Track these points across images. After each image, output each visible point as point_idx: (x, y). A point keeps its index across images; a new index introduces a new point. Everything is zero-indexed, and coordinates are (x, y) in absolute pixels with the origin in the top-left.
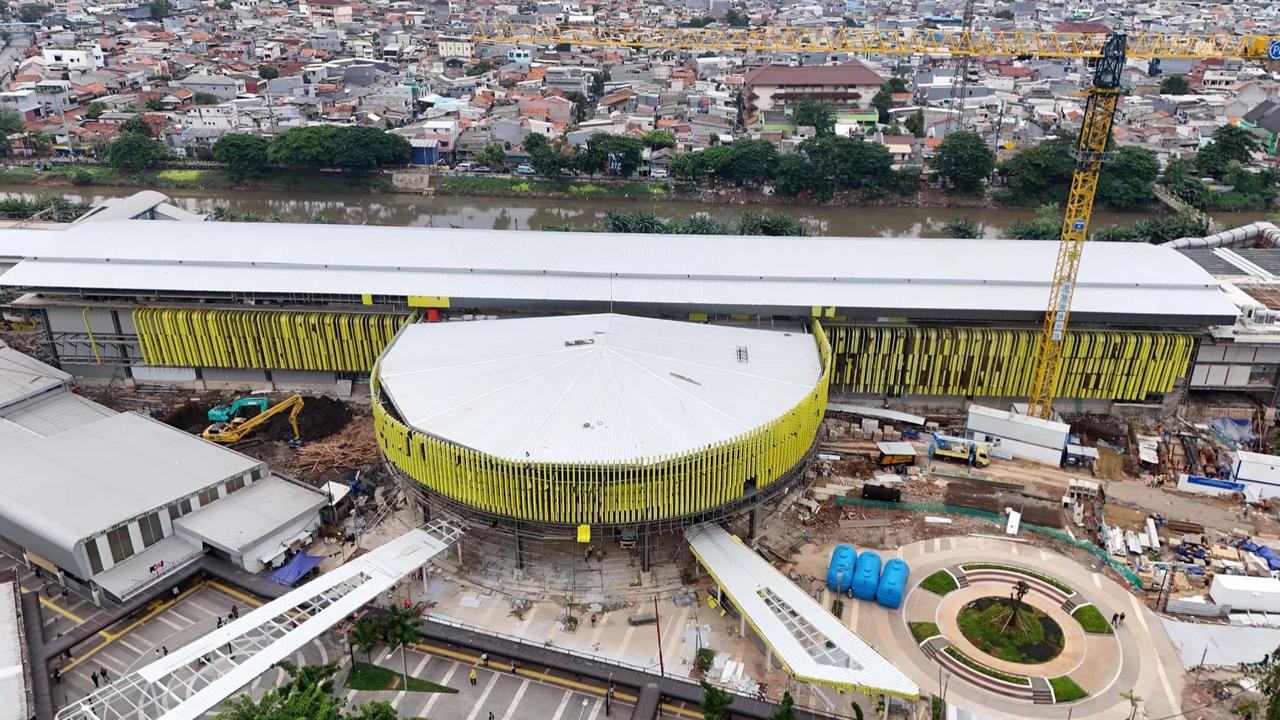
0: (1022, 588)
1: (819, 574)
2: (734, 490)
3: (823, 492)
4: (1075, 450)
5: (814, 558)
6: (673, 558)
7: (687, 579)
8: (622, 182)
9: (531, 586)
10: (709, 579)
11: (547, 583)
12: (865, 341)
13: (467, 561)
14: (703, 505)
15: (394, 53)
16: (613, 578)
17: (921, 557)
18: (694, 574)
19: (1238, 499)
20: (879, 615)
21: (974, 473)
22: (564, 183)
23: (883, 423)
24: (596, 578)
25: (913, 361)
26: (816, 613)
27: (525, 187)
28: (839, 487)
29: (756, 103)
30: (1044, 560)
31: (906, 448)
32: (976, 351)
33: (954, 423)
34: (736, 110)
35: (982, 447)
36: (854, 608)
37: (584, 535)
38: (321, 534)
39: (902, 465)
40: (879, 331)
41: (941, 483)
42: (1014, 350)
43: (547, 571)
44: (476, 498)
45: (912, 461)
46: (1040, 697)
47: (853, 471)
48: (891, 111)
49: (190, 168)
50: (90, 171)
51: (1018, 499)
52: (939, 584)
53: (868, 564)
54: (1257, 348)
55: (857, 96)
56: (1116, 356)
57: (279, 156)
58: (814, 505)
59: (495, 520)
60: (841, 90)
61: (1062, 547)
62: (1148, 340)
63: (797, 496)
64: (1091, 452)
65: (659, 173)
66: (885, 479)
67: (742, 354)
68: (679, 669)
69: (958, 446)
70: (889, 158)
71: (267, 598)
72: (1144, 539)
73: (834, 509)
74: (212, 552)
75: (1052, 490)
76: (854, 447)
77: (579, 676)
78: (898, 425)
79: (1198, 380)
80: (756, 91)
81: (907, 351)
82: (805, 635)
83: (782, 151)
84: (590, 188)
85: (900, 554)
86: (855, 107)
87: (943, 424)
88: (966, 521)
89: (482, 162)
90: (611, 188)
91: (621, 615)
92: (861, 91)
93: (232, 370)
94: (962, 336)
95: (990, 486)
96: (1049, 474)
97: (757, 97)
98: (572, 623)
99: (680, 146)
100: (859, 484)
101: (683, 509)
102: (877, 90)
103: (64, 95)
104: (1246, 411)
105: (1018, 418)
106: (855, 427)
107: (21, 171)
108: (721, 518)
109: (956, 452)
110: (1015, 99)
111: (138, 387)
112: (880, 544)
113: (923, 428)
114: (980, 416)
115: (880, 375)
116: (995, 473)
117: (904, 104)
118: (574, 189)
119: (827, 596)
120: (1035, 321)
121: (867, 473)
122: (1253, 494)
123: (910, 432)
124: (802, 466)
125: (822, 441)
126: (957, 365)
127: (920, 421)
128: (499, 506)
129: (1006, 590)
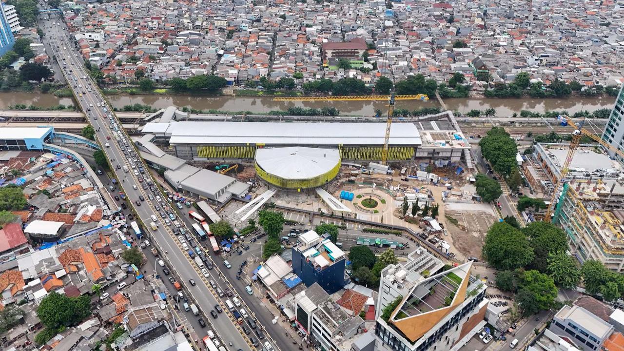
0: (371, 196)
1: (339, 196)
2: (324, 182)
3: (340, 181)
4: (389, 171)
5: (338, 193)
6: (313, 194)
7: (316, 197)
8: (289, 91)
9: (289, 199)
10: (320, 197)
11: (292, 198)
12: (349, 150)
13: (277, 196)
14: (319, 185)
15: (200, 26)
16: (303, 197)
17: (356, 192)
18: (317, 196)
19: (417, 180)
20: (348, 202)
21: (370, 176)
22: (272, 92)
23: (353, 166)
24: (300, 198)
25: (359, 153)
26: (338, 202)
27: (261, 93)
28: (344, 180)
29: (327, 55)
30: (378, 192)
31: (356, 172)
32: (372, 151)
33: (366, 166)
34: (320, 58)
35: (371, 171)
36: (344, 201)
37: (299, 190)
38: (249, 191)
39: (356, 175)
40: (352, 148)
41: (363, 178)
42: (379, 151)
43: (291, 197)
44: (279, 184)
45: (358, 174)
46: (372, 213)
47: (347, 177)
48: (368, 58)
49: (163, 88)
50: (134, 90)
51: (377, 181)
52: (359, 197)
53: (347, 194)
54: (428, 149)
55: (358, 52)
56: (400, 151)
57: (191, 86)
58: (339, 184)
59: (281, 188)
60: (353, 50)
61: (382, 190)
62: (405, 149)
63: (336, 182)
64: (393, 171)
65: (299, 87)
66: (352, 178)
67: (325, 156)
68: (316, 210)
69: (367, 171)
70: (364, 83)
71: (247, 203)
72: (397, 188)
73: (342, 184)
74: (233, 195)
75: (384, 179)
76: (347, 172)
77: (300, 212)
78: (356, 167)
79: (418, 155)
80: (327, 51)
81: (358, 151)
82: (336, 205)
83: (334, 80)
84: (280, 93)
85: (353, 192)
86: (358, 56)
87: (365, 166)
88: (366, 186)
89: (247, 85)
90: (286, 93)
91: (306, 203)
92: (359, 51)
93: (217, 158)
94: (369, 148)
95: (372, 179)
96: (384, 176)
97: (327, 53)
98: (297, 205)
99: (305, 79)
100: (347, 179)
101: (316, 185)
102: (364, 51)
103: (106, 57)
104: (427, 161)
105: (379, 165)
106: (348, 168)
107: (113, 90)
108: (322, 187)
109: (367, 172)
110: (408, 50)
111: (195, 162)
112: (350, 190)
113: (361, 167)
114: (372, 164)
115: (353, 156)
116: (374, 176)
117: (372, 55)
118: (275, 93)
119: (340, 199)
120: (382, 146)
121: (349, 177)
122: (420, 179)
123: (358, 168)
124: (336, 177)
125: (341, 171)
126: (368, 154)
127: (360, 166)
128: (281, 186)
129: (368, 197)
